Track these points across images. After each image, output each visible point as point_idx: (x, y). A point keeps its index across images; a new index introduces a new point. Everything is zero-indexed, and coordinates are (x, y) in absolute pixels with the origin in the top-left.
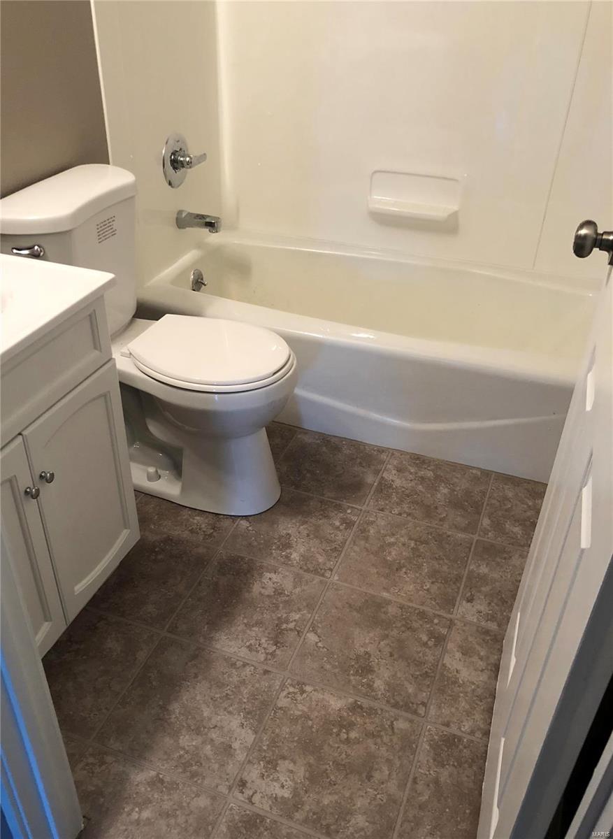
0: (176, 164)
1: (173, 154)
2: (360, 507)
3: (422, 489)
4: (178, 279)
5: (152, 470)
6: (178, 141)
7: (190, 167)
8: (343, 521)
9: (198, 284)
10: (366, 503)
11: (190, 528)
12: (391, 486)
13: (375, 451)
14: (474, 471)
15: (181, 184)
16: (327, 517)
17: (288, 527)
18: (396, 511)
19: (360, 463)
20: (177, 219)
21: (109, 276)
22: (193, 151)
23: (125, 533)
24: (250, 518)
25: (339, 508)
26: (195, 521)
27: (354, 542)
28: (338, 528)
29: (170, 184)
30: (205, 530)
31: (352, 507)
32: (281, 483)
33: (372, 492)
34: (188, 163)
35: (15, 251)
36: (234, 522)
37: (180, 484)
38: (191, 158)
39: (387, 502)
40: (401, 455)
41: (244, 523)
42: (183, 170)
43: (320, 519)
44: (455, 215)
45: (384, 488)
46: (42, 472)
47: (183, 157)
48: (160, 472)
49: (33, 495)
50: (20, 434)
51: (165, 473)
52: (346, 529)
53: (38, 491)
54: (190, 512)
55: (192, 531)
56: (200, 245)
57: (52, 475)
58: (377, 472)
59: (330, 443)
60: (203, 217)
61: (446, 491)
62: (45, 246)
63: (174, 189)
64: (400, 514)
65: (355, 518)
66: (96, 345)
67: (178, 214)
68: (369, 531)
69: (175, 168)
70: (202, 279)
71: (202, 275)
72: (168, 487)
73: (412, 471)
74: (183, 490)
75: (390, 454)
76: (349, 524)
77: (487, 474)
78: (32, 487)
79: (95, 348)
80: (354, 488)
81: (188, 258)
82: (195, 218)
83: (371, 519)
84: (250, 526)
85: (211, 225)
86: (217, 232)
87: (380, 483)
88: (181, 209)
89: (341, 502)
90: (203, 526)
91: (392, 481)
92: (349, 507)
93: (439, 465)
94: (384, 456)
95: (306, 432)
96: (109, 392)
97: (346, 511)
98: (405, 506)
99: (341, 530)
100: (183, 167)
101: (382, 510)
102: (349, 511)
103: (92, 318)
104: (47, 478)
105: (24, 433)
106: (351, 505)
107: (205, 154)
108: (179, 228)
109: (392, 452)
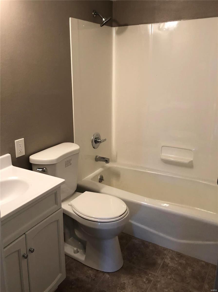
0: (96, 142)
1: (95, 139)
2: (154, 274)
3: (180, 268)
4: (94, 178)
5: (75, 249)
6: (97, 135)
7: (101, 143)
8: (147, 279)
9: (101, 180)
10: (157, 272)
11: (87, 275)
12: (167, 266)
13: (162, 249)
14: (203, 263)
15: (98, 147)
16: (140, 277)
17: (125, 280)
18: (169, 277)
19: (156, 254)
20: (95, 158)
21: (63, 180)
22: (102, 138)
23: (60, 275)
24: (110, 274)
25: (146, 273)
26: (89, 273)
27: (151, 290)
28: (144, 282)
29: (94, 148)
30: (92, 277)
31: (151, 274)
32: (124, 259)
33: (160, 267)
34: (100, 142)
35: (38, 169)
36: (103, 275)
37: (85, 255)
38: (101, 140)
39: (166, 273)
40: (173, 252)
41: (108, 276)
42: (98, 144)
43: (138, 277)
44: (191, 162)
45: (165, 266)
46: (30, 248)
47: (99, 140)
48: (79, 250)
49: (25, 257)
50: (24, 234)
51: (81, 251)
52: (148, 283)
53: (27, 256)
54: (87, 268)
55: (87, 277)
56: (103, 167)
57: (34, 250)
58: (163, 259)
59: (145, 244)
60: (104, 158)
61: (190, 270)
62: (47, 168)
63: (95, 149)
64: (171, 279)
65: (152, 279)
66: (56, 203)
67: (96, 157)
68: (157, 285)
69: (96, 143)
70: (103, 178)
71: (103, 177)
72: (80, 257)
73: (177, 260)
74: (86, 258)
75: (168, 252)
76: (149, 281)
77: (207, 264)
78: (26, 254)
79: (56, 204)
80: (152, 265)
81: (99, 171)
82: (101, 158)
83: (158, 280)
84: (110, 277)
85: (107, 161)
86: (108, 163)
87: (163, 264)
88: (97, 155)
89: (147, 271)
90: (92, 275)
91: (168, 263)
92: (150, 273)
93: (188, 258)
94: (165, 252)
95: (136, 238)
96: (59, 219)
97: (148, 275)
98: (173, 275)
99: (146, 284)
100: (98, 143)
101: (163, 276)
102: (150, 275)
103: (56, 194)
104: (32, 251)
105: (26, 233)
106: (151, 272)
107: (106, 139)
108: (96, 161)
109: (170, 251)
